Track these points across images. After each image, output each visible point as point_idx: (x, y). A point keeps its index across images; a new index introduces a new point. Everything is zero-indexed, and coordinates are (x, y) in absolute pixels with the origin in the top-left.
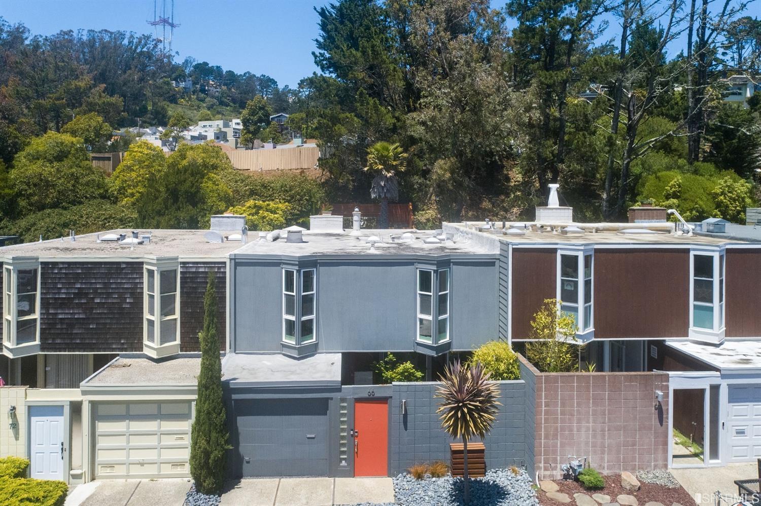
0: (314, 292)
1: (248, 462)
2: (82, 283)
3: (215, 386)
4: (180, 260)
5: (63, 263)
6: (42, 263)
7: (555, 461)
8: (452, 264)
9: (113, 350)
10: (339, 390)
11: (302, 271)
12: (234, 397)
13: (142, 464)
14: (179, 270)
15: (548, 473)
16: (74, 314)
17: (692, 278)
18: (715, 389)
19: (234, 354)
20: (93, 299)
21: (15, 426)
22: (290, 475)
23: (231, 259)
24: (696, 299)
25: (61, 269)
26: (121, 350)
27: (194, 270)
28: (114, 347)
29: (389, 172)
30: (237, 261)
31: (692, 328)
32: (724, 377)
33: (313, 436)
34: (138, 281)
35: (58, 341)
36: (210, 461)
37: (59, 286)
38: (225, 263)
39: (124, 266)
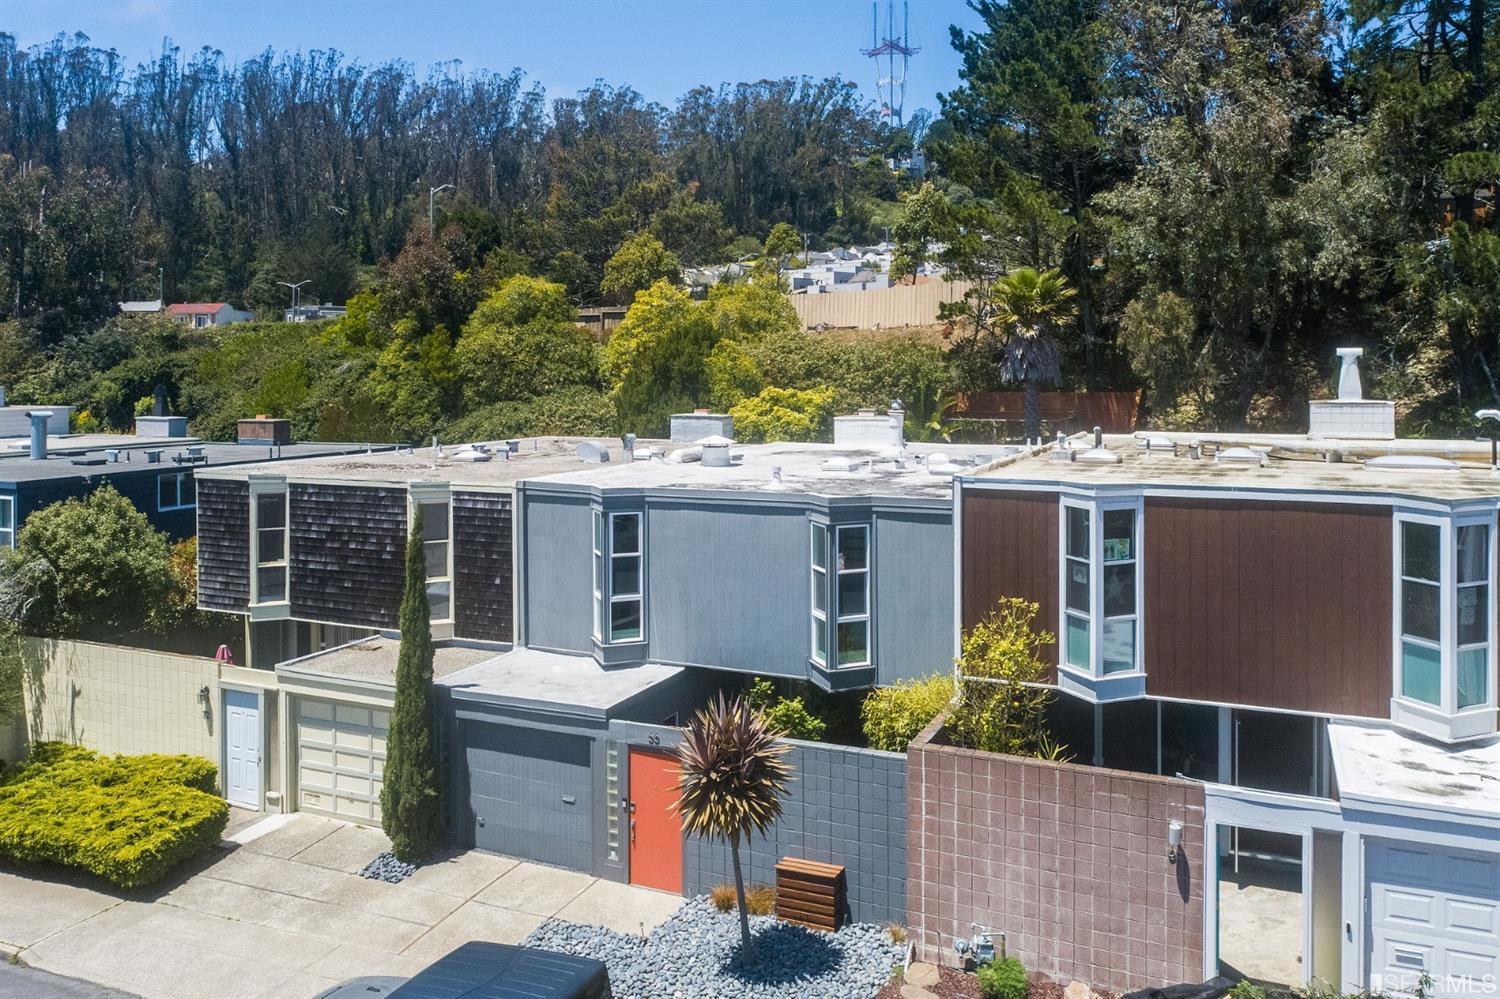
0: (640, 553)
1: (482, 826)
2: (334, 518)
3: (412, 691)
4: (452, 488)
5: (313, 486)
6: (291, 485)
7: (948, 929)
8: (874, 516)
9: (371, 623)
10: (604, 726)
11: (611, 515)
12: (460, 714)
13: (352, 800)
14: (452, 504)
15: (934, 949)
16: (325, 563)
17: (1397, 577)
18: (1329, 842)
19: (524, 648)
20: (347, 542)
21: (208, 714)
22: (539, 860)
23: (518, 490)
24: (1406, 630)
25: (310, 495)
26: (382, 624)
27: (470, 505)
28: (373, 618)
29: (1029, 327)
30: (528, 493)
31: (1397, 698)
32: (1349, 814)
33: (572, 800)
34: (400, 518)
35: (310, 603)
36: (400, 808)
37: (310, 521)
38: (509, 496)
39: (383, 494)
